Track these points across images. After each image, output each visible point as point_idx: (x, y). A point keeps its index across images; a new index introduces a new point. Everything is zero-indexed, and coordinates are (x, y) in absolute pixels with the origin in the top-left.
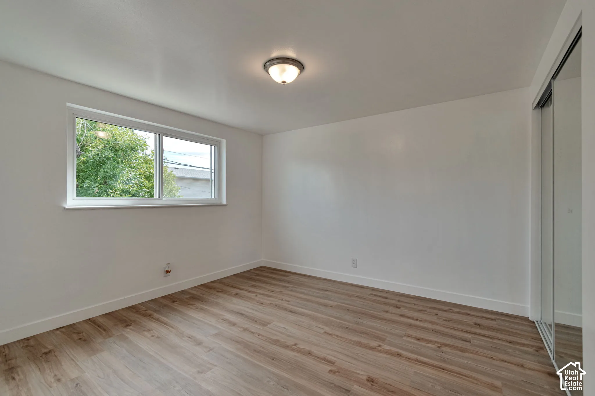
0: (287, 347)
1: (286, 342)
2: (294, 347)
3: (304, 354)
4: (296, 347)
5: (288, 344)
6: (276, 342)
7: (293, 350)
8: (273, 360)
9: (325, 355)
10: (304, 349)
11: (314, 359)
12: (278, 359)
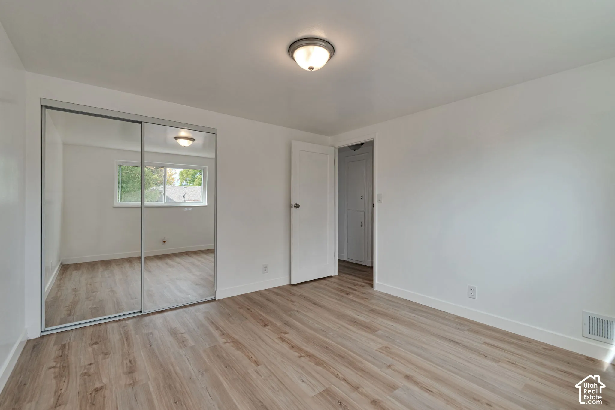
0: (310, 356)
1: (309, 361)
2: (303, 355)
3: (298, 347)
4: (300, 354)
5: (308, 359)
6: (319, 363)
7: (306, 352)
8: (327, 347)
9: (281, 344)
10: (295, 352)
11: (292, 342)
12: (323, 347)
